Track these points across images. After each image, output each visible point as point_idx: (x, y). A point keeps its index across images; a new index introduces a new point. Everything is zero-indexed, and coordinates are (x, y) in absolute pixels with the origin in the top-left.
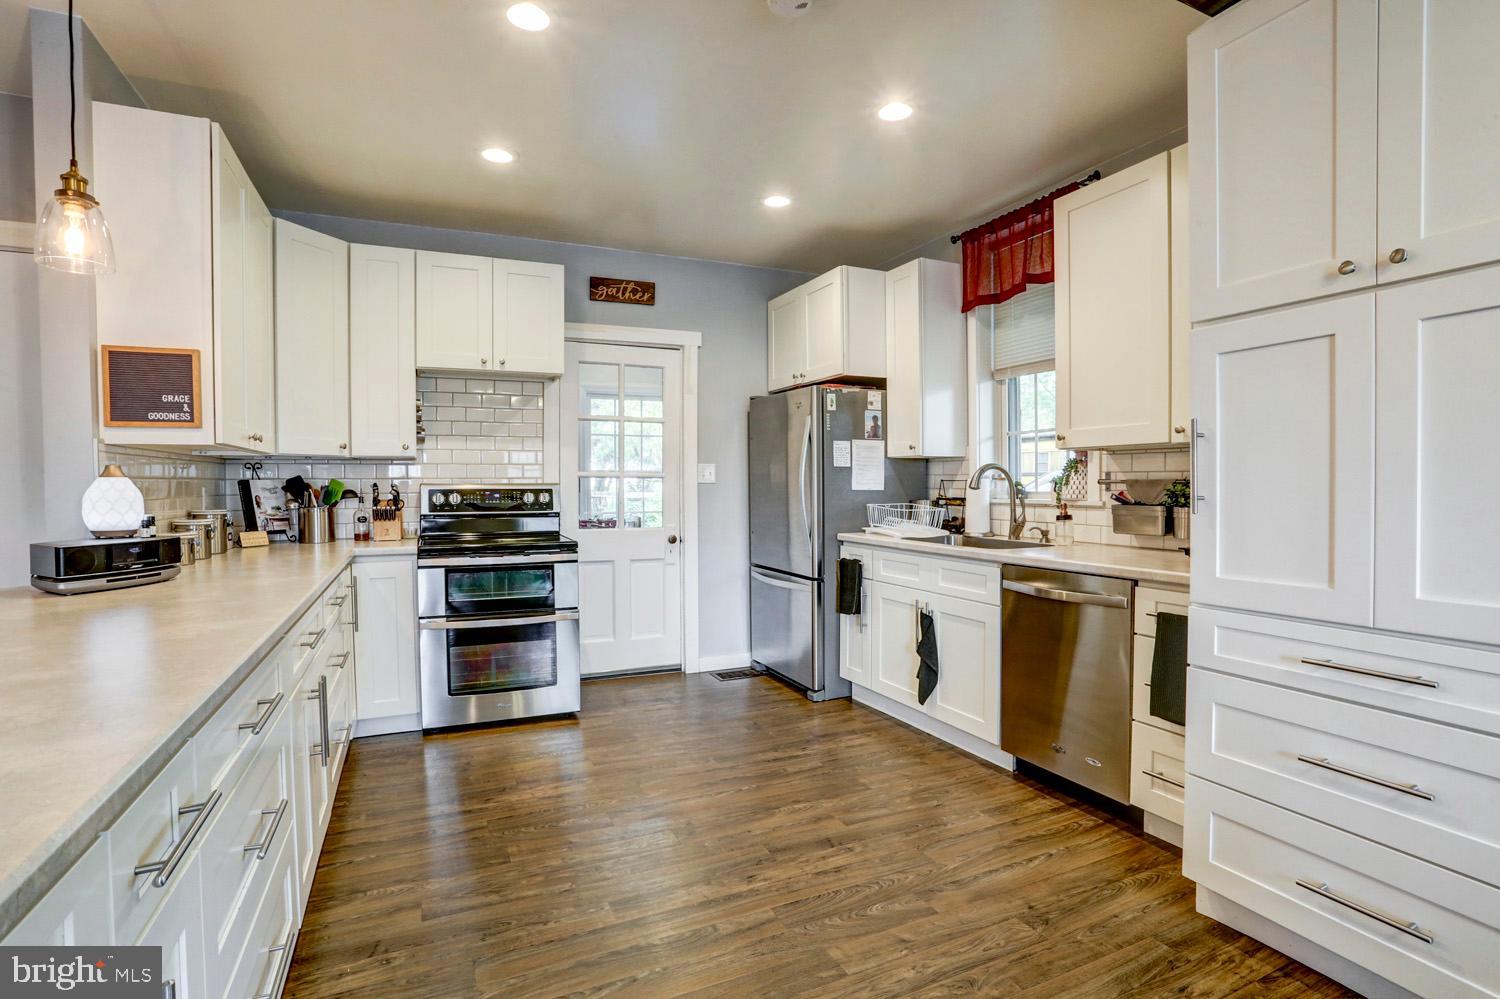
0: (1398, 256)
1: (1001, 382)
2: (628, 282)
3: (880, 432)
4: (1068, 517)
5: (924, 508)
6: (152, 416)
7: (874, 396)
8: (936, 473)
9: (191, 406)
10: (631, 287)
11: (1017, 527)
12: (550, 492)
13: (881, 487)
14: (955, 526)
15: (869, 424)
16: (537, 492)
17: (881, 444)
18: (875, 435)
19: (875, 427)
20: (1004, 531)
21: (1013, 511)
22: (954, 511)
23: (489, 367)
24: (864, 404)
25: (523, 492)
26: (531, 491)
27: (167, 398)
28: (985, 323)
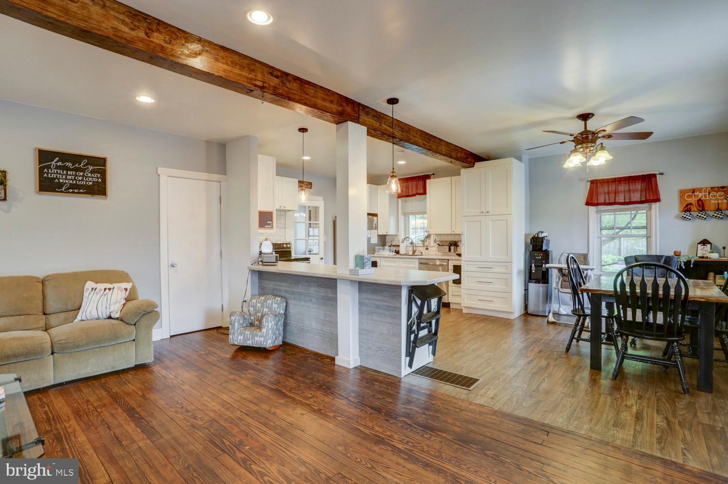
0: (488, 212)
1: (406, 216)
2: (306, 182)
3: (376, 228)
4: (428, 249)
5: (387, 247)
6: (266, 226)
7: (375, 218)
8: (388, 239)
9: (272, 224)
10: (306, 183)
11: (414, 252)
12: (289, 244)
13: (377, 242)
14: (397, 252)
15: (374, 226)
16: (287, 244)
17: (377, 231)
18: (375, 229)
19: (375, 227)
20: (411, 253)
21: (413, 248)
22: (397, 249)
23: (281, 208)
24: (373, 220)
25: (283, 244)
26: (285, 244)
27: (268, 222)
28: (402, 201)
